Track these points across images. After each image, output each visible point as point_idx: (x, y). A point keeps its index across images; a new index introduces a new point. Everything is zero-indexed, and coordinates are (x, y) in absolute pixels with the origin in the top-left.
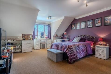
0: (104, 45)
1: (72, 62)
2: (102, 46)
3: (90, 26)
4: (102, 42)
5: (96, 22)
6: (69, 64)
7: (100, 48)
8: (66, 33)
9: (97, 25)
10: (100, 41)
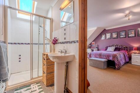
0: (138, 53)
1: (119, 69)
2: (137, 54)
3: (123, 37)
4: (136, 51)
5: (129, 33)
6: (117, 70)
7: (137, 56)
8: (94, 42)
9: (130, 36)
10: (135, 50)
